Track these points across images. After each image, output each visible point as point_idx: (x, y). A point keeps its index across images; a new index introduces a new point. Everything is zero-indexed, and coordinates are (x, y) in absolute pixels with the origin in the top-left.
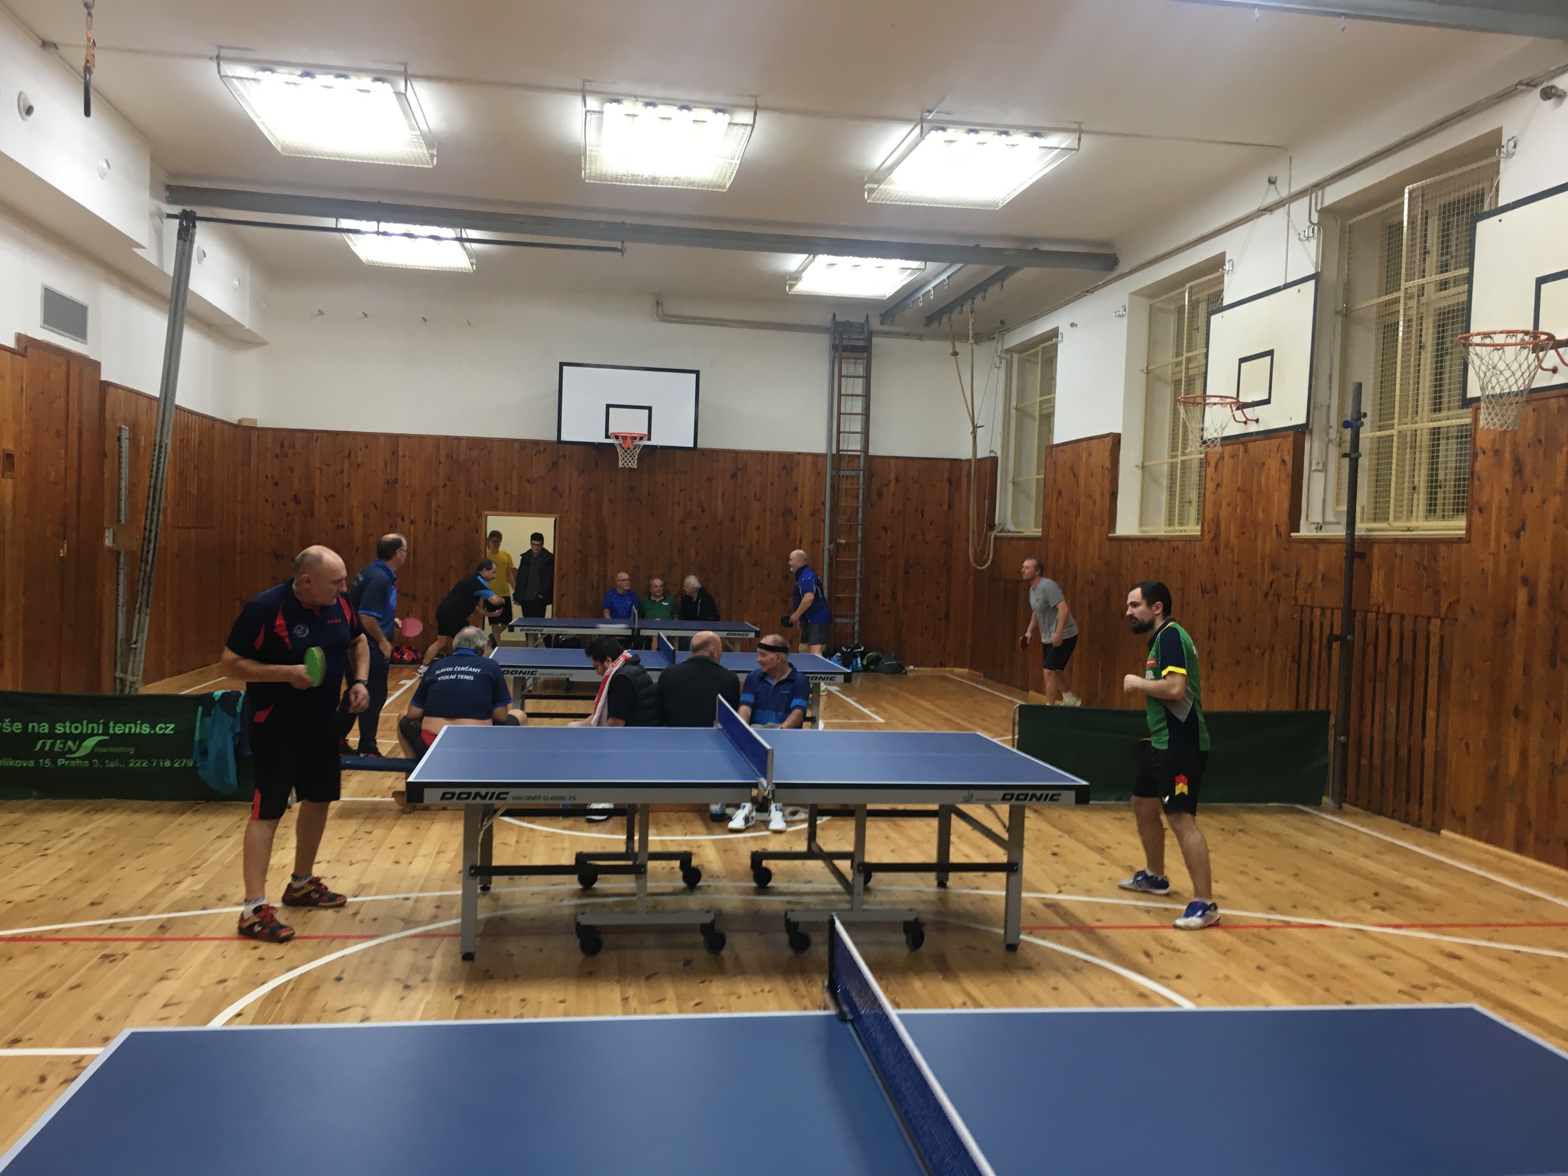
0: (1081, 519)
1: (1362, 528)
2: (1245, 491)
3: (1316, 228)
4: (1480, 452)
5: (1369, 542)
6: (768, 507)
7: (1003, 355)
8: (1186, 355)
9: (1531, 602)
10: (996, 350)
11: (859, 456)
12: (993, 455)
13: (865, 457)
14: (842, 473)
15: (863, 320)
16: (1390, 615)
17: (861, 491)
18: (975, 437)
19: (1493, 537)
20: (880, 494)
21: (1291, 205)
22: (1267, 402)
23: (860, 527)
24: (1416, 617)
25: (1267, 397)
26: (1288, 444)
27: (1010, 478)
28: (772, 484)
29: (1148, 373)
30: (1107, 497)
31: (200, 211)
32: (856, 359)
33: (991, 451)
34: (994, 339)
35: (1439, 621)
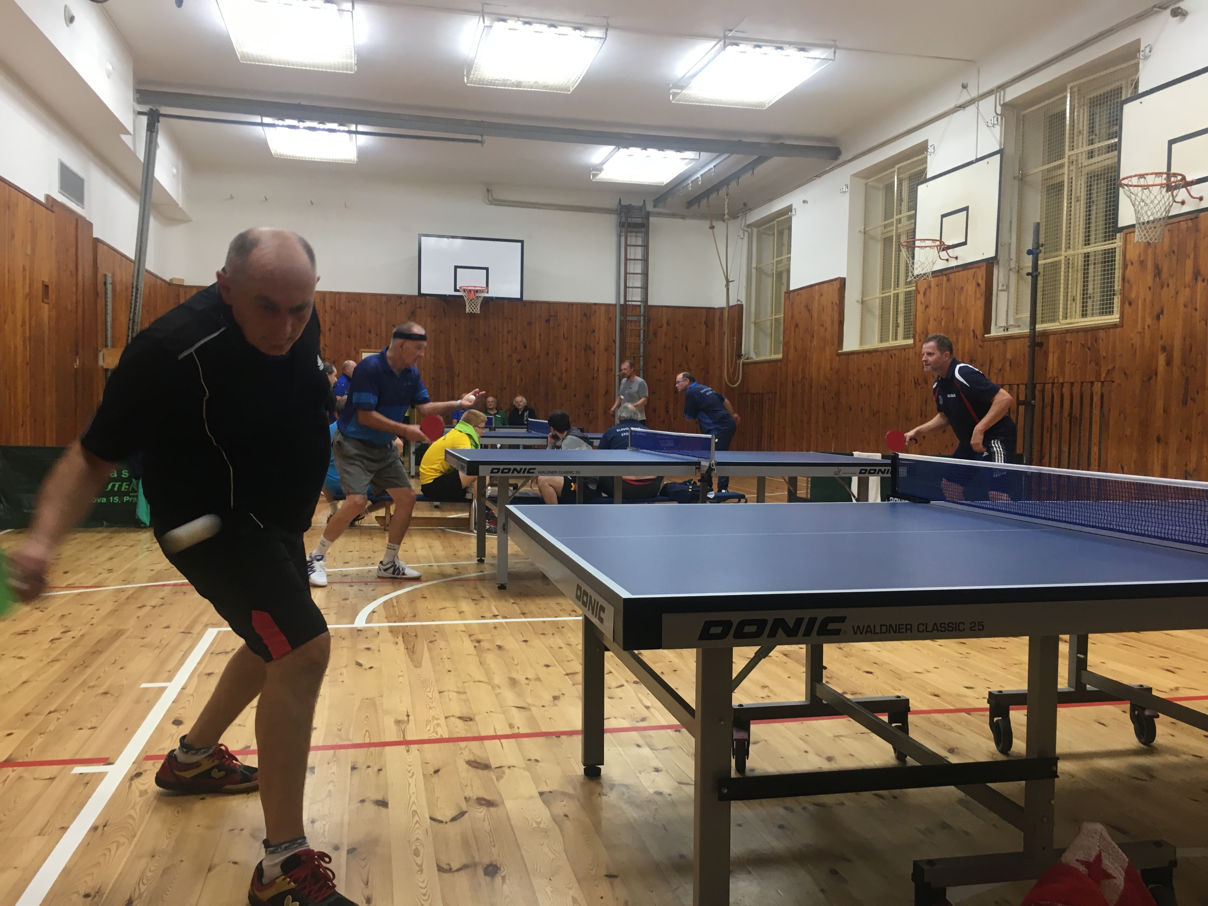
0: (815, 343)
1: (1039, 327)
2: (947, 309)
3: (999, 117)
4: (1129, 263)
5: (1045, 334)
6: (573, 344)
7: (746, 229)
8: (896, 217)
9: (1169, 363)
10: (741, 224)
11: (640, 306)
12: (739, 303)
13: (645, 307)
14: (628, 318)
15: (641, 204)
16: (1062, 384)
17: (642, 331)
18: (728, 289)
19: (1140, 320)
20: (655, 334)
21: (980, 103)
22: (965, 243)
23: (642, 358)
24: (1082, 383)
25: (964, 241)
26: (982, 273)
27: (753, 320)
28: (576, 327)
29: (865, 233)
30: (836, 324)
31: (164, 110)
32: (636, 232)
33: (738, 300)
34: (738, 217)
35: (1099, 384)
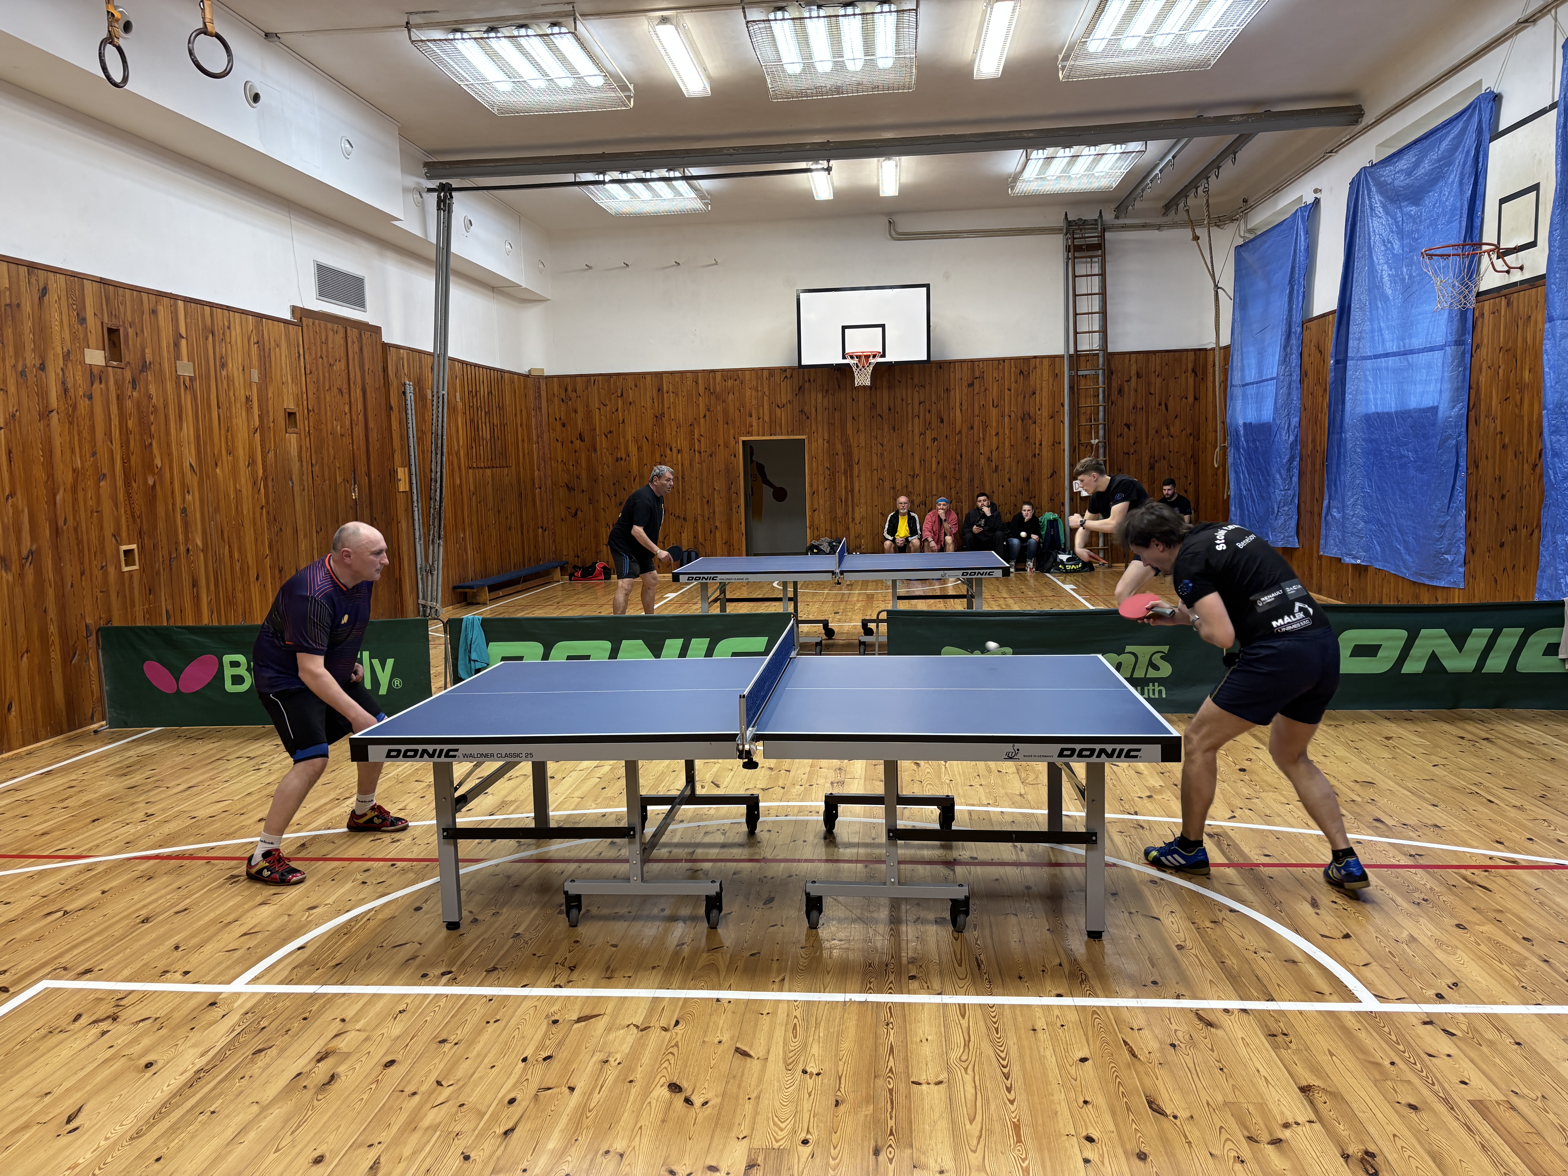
6: (1006, 413)
10: (1238, 231)
11: (1098, 355)
13: (1104, 356)
14: (1080, 373)
15: (1096, 216)
17: (1101, 390)
20: (1120, 391)
21: (1559, 9)
22: (1533, 244)
25: (1532, 240)
28: (1009, 390)
31: (455, 183)
32: (1091, 257)
34: (1236, 220)
